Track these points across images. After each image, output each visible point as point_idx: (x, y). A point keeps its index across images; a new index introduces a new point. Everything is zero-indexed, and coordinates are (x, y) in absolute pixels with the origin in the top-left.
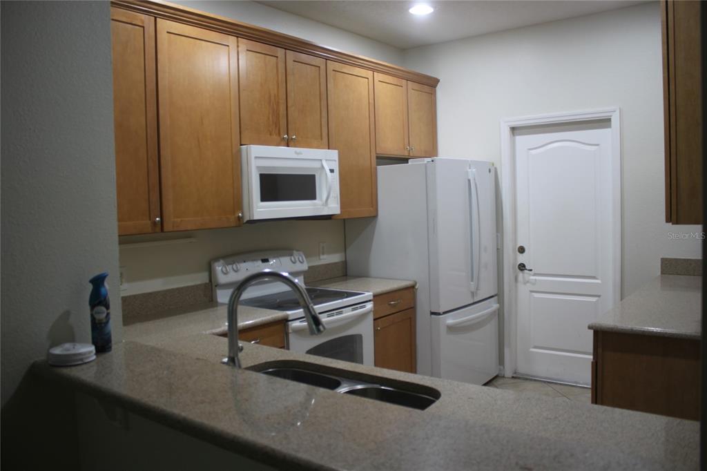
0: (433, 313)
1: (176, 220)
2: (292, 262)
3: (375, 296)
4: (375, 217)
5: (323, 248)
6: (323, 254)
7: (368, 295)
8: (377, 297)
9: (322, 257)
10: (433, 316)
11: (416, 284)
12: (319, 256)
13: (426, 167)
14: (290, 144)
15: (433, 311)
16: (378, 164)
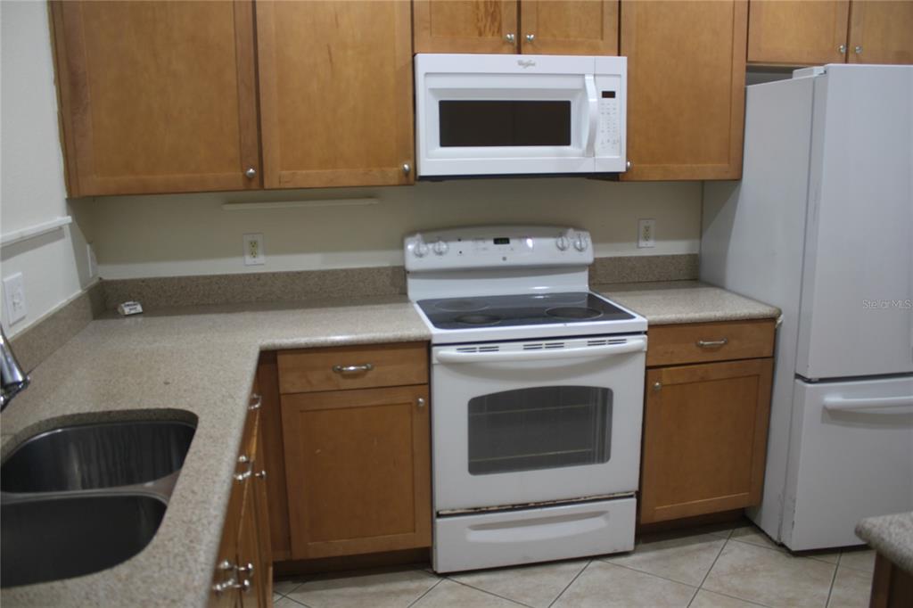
0: (798, 376)
1: (284, 172)
2: (558, 247)
3: (651, 326)
4: (738, 180)
5: (647, 229)
6: (647, 238)
7: (640, 321)
8: (655, 329)
9: (642, 243)
10: (798, 381)
11: (780, 313)
12: (638, 240)
13: (814, 83)
14: (523, 49)
15: (798, 372)
16: (750, 82)
